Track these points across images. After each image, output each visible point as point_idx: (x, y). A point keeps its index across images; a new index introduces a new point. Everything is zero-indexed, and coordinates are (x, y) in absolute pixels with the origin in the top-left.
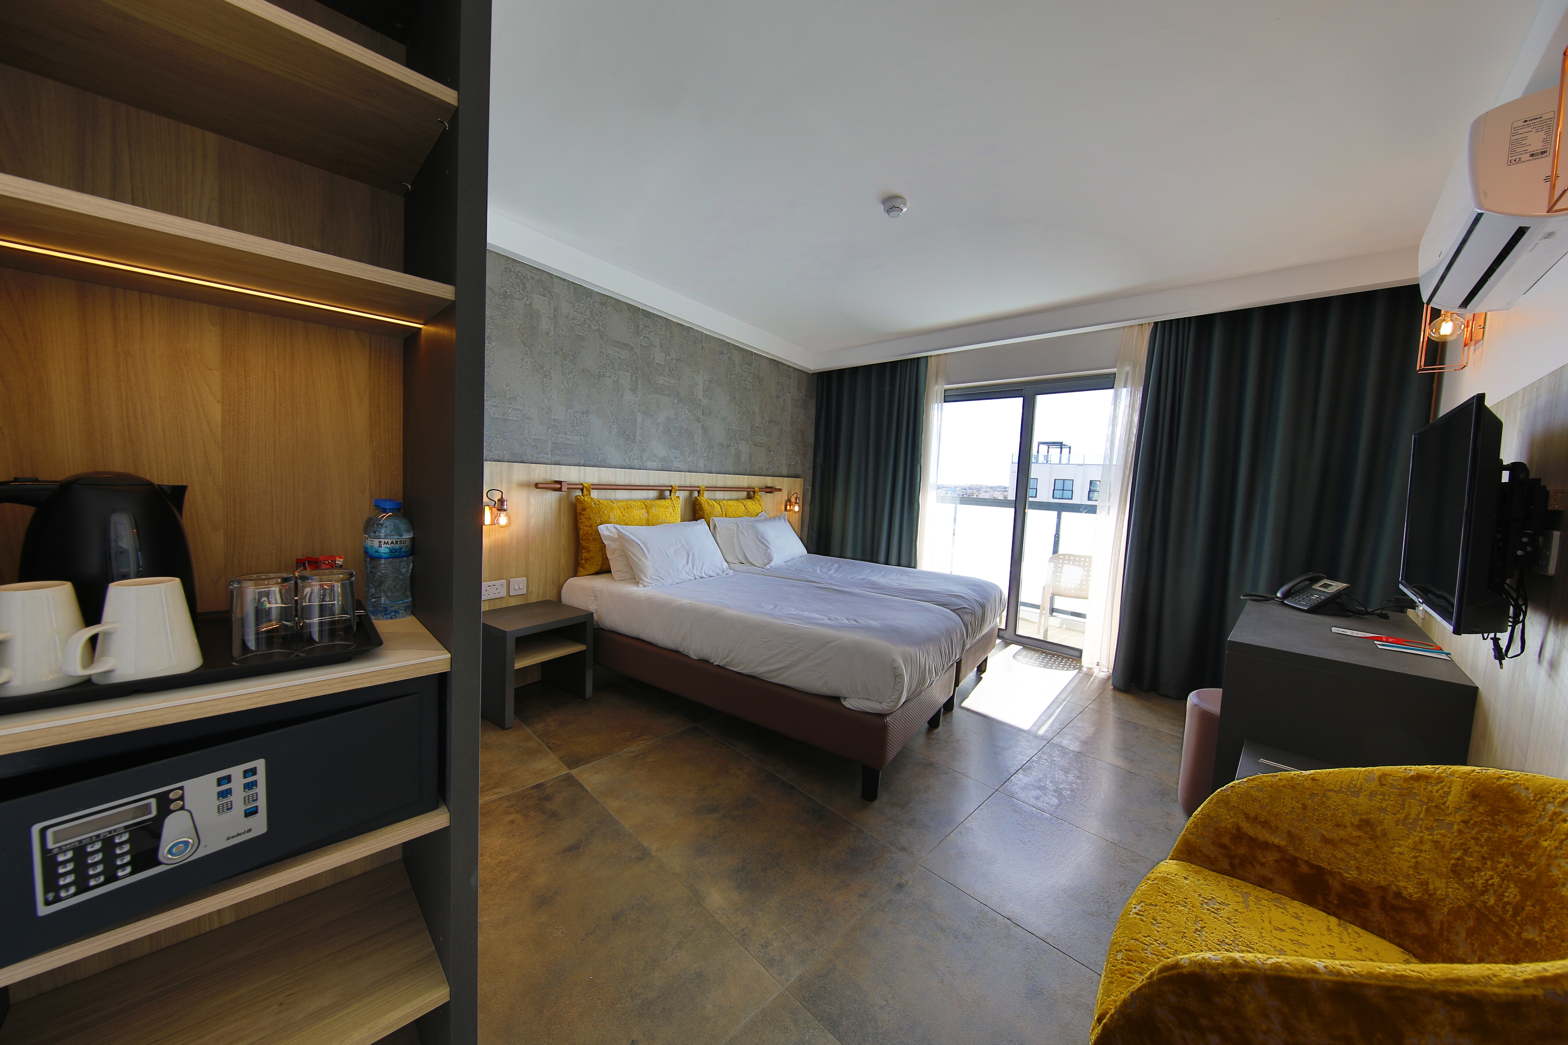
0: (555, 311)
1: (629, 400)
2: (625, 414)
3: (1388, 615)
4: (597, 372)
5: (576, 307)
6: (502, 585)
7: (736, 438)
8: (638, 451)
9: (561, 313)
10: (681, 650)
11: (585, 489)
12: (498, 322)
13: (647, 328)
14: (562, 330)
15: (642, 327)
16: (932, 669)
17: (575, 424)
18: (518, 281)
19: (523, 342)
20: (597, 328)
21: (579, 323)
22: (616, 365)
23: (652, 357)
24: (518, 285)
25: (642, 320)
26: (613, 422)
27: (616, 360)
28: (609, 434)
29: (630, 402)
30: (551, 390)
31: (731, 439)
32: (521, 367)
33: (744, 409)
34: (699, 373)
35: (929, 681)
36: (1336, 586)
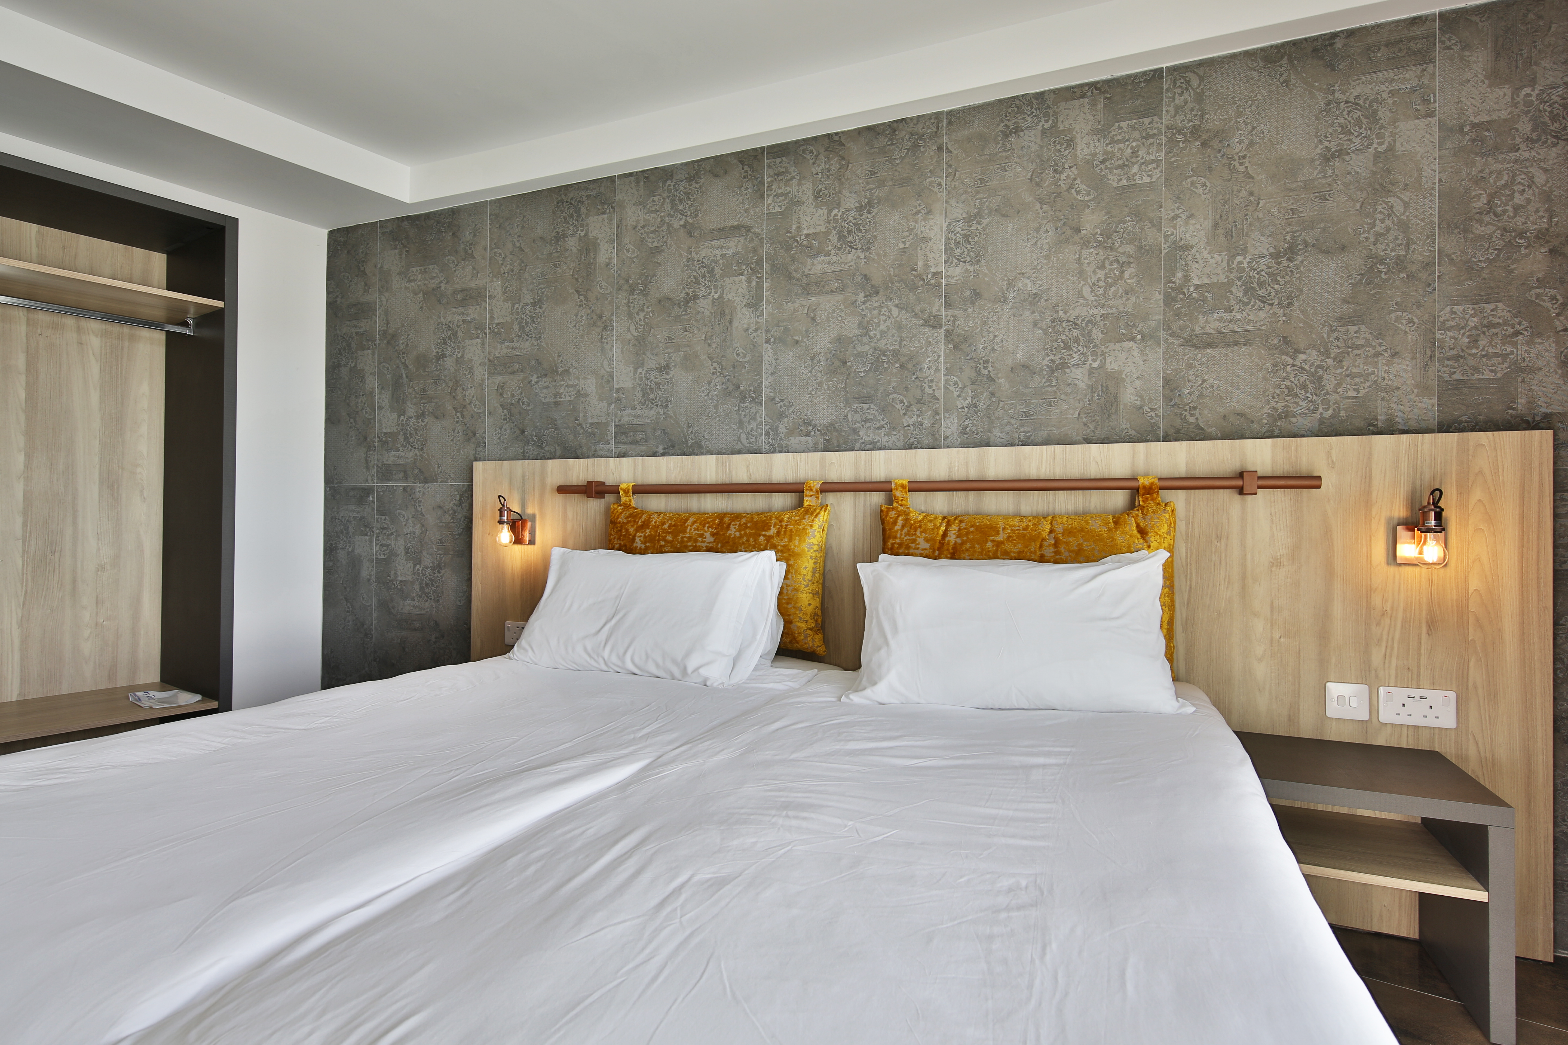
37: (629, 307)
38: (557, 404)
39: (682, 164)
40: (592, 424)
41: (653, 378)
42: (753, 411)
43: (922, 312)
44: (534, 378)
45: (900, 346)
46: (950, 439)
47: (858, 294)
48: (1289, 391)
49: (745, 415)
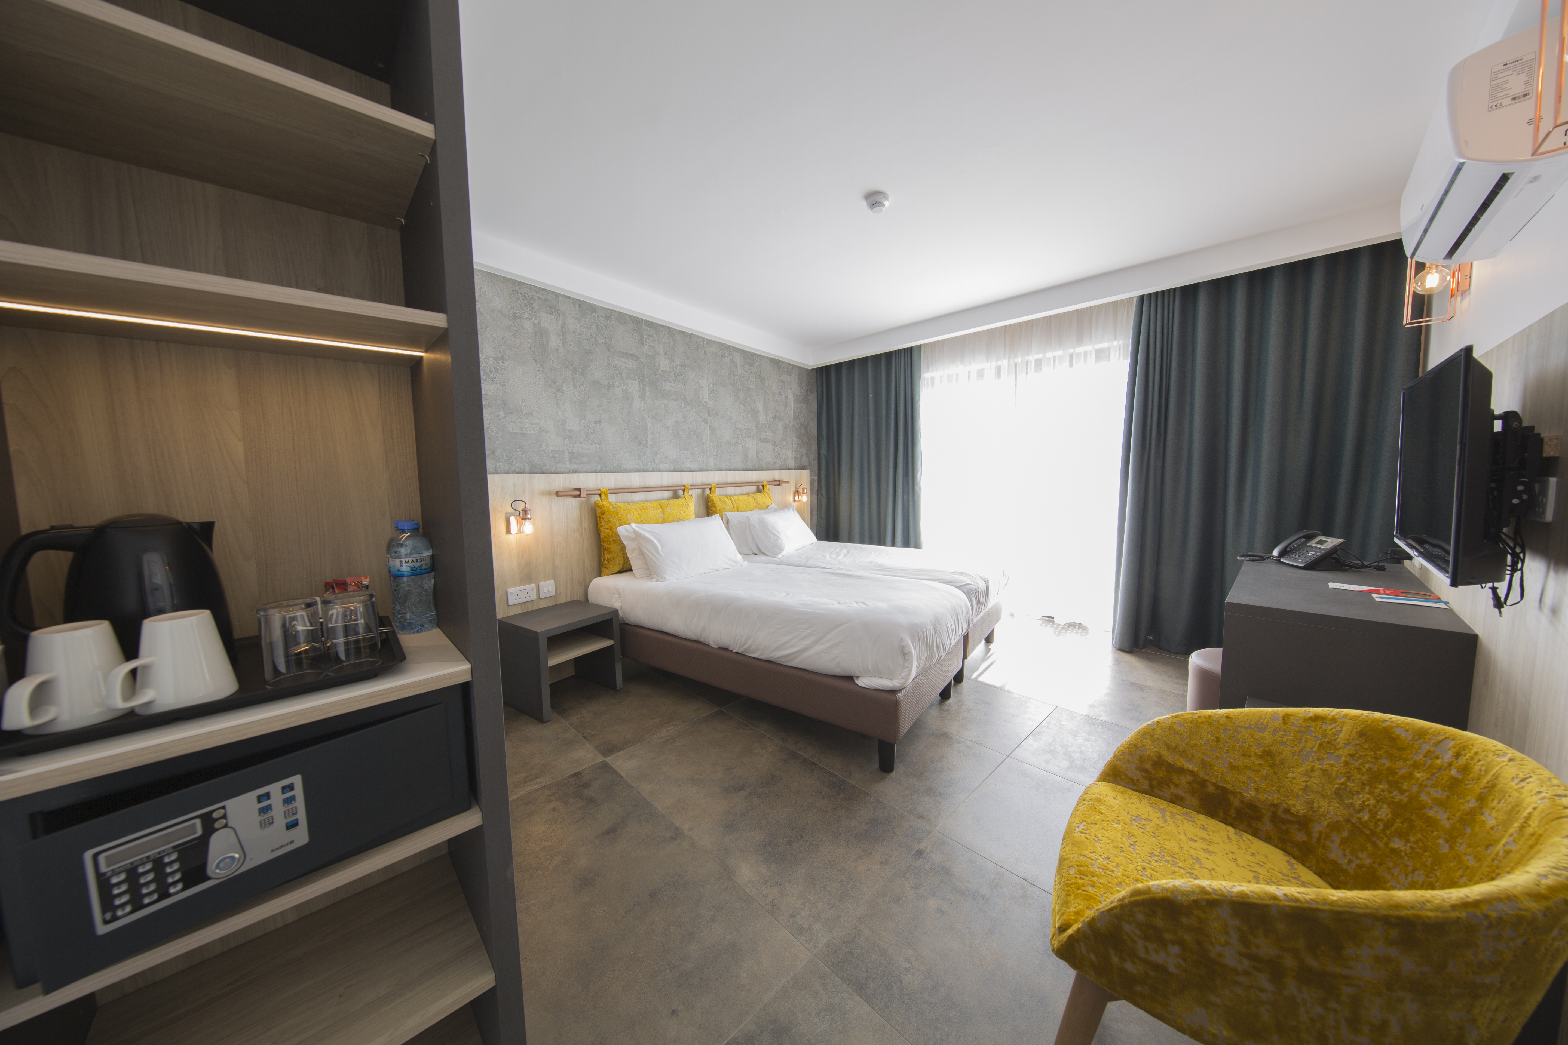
0: (563, 327)
1: (639, 407)
2: (636, 421)
3: (1385, 567)
4: (606, 382)
5: (582, 323)
6: (532, 589)
7: (742, 436)
8: (650, 455)
9: (569, 329)
10: (702, 640)
11: (602, 495)
12: (510, 342)
13: (650, 338)
14: (571, 345)
15: (646, 336)
16: (939, 645)
17: (589, 434)
18: (526, 302)
19: (534, 360)
20: (603, 341)
21: (586, 337)
22: (624, 374)
23: (657, 364)
24: (526, 306)
25: (645, 330)
26: (625, 429)
27: (623, 370)
28: (622, 440)
29: (639, 409)
30: (564, 403)
31: (738, 437)
32: (535, 383)
33: (749, 408)
34: (703, 376)
35: (937, 656)
36: (1331, 542)
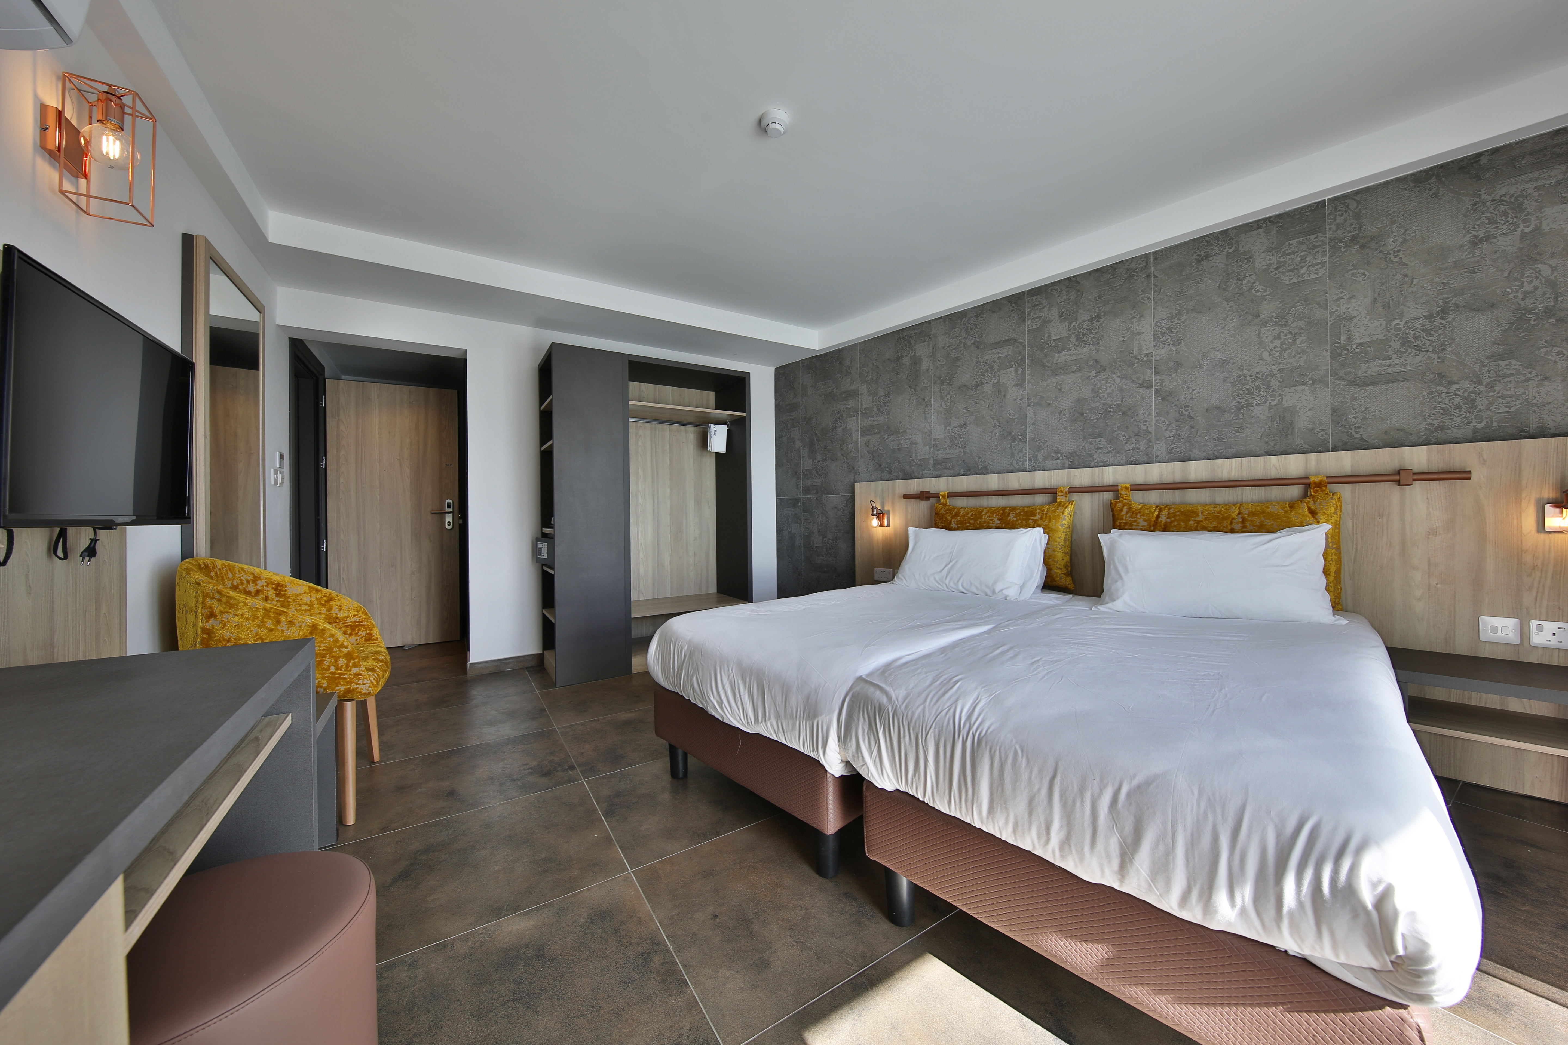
1: (1014, 397)
2: (1010, 414)
4: (974, 383)
8: (1030, 451)
9: (939, 347)
11: (940, 497)
13: (1037, 307)
15: (1027, 309)
17: (954, 439)
22: (996, 366)
25: (1028, 301)
26: (994, 427)
27: (995, 362)
30: (932, 415)
37: (941, 392)
38: (899, 449)
39: (972, 308)
40: (920, 460)
41: (956, 431)
42: (1021, 447)
43: (1137, 379)
44: (886, 436)
45: (1122, 401)
46: (1159, 457)
47: (1091, 372)
48: (1444, 411)
49: (1015, 450)
